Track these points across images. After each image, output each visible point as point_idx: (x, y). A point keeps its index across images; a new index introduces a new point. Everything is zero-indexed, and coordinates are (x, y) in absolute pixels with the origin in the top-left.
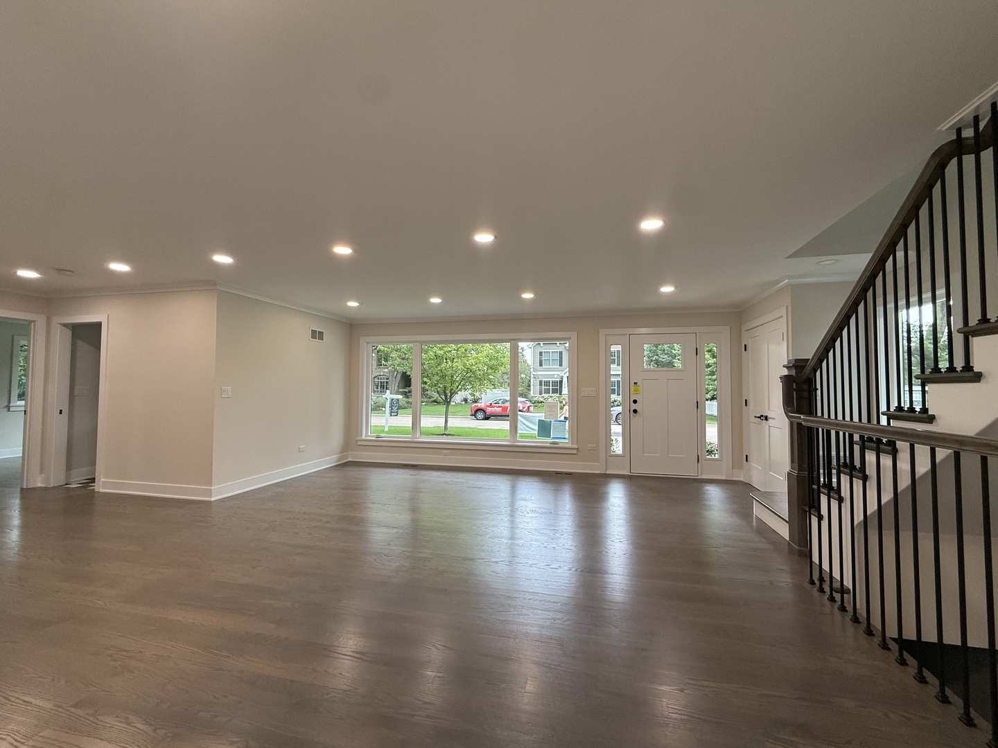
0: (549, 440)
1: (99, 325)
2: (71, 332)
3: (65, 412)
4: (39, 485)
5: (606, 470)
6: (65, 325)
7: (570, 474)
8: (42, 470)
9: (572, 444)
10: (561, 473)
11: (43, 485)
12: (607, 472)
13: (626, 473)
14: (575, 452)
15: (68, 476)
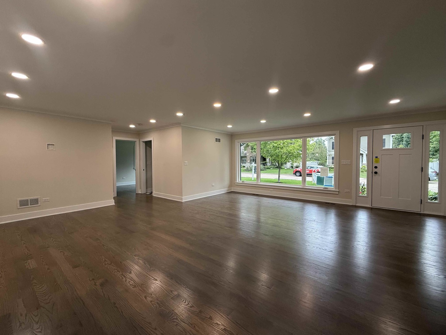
0: (323, 186)
1: (151, 141)
2: (145, 144)
3: (145, 170)
4: (140, 193)
5: (356, 203)
6: (143, 142)
7: (334, 204)
8: (140, 189)
9: (335, 189)
10: (329, 203)
11: (141, 193)
12: (357, 205)
13: (369, 206)
14: (337, 193)
15: (147, 191)
